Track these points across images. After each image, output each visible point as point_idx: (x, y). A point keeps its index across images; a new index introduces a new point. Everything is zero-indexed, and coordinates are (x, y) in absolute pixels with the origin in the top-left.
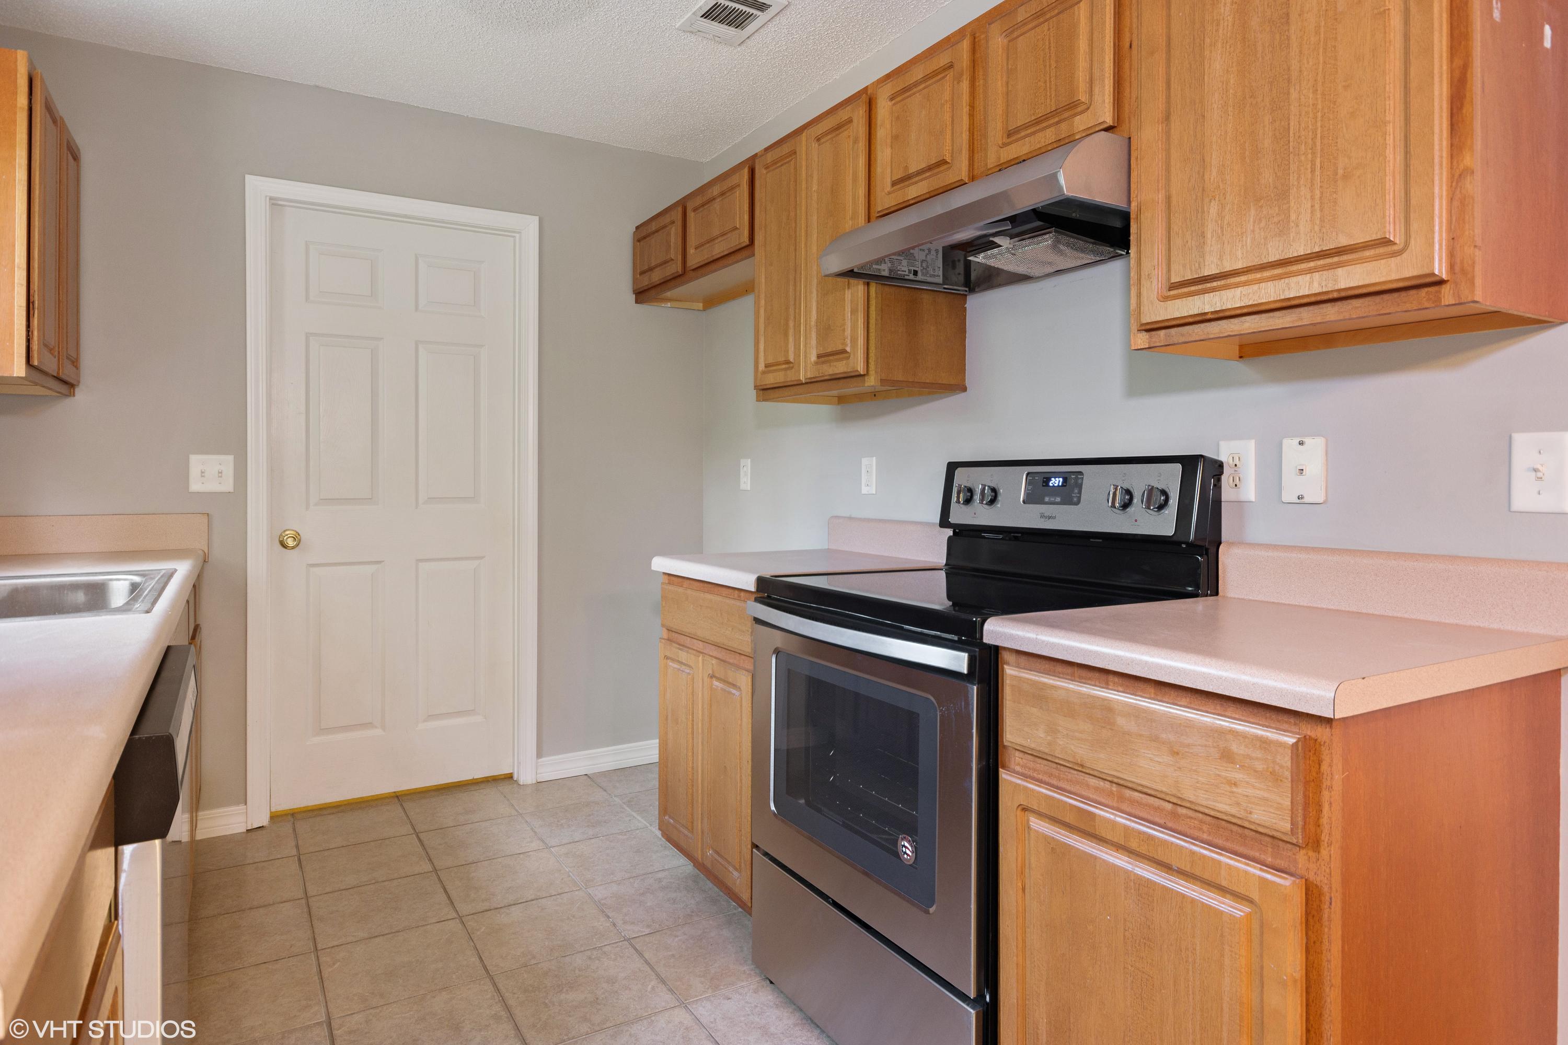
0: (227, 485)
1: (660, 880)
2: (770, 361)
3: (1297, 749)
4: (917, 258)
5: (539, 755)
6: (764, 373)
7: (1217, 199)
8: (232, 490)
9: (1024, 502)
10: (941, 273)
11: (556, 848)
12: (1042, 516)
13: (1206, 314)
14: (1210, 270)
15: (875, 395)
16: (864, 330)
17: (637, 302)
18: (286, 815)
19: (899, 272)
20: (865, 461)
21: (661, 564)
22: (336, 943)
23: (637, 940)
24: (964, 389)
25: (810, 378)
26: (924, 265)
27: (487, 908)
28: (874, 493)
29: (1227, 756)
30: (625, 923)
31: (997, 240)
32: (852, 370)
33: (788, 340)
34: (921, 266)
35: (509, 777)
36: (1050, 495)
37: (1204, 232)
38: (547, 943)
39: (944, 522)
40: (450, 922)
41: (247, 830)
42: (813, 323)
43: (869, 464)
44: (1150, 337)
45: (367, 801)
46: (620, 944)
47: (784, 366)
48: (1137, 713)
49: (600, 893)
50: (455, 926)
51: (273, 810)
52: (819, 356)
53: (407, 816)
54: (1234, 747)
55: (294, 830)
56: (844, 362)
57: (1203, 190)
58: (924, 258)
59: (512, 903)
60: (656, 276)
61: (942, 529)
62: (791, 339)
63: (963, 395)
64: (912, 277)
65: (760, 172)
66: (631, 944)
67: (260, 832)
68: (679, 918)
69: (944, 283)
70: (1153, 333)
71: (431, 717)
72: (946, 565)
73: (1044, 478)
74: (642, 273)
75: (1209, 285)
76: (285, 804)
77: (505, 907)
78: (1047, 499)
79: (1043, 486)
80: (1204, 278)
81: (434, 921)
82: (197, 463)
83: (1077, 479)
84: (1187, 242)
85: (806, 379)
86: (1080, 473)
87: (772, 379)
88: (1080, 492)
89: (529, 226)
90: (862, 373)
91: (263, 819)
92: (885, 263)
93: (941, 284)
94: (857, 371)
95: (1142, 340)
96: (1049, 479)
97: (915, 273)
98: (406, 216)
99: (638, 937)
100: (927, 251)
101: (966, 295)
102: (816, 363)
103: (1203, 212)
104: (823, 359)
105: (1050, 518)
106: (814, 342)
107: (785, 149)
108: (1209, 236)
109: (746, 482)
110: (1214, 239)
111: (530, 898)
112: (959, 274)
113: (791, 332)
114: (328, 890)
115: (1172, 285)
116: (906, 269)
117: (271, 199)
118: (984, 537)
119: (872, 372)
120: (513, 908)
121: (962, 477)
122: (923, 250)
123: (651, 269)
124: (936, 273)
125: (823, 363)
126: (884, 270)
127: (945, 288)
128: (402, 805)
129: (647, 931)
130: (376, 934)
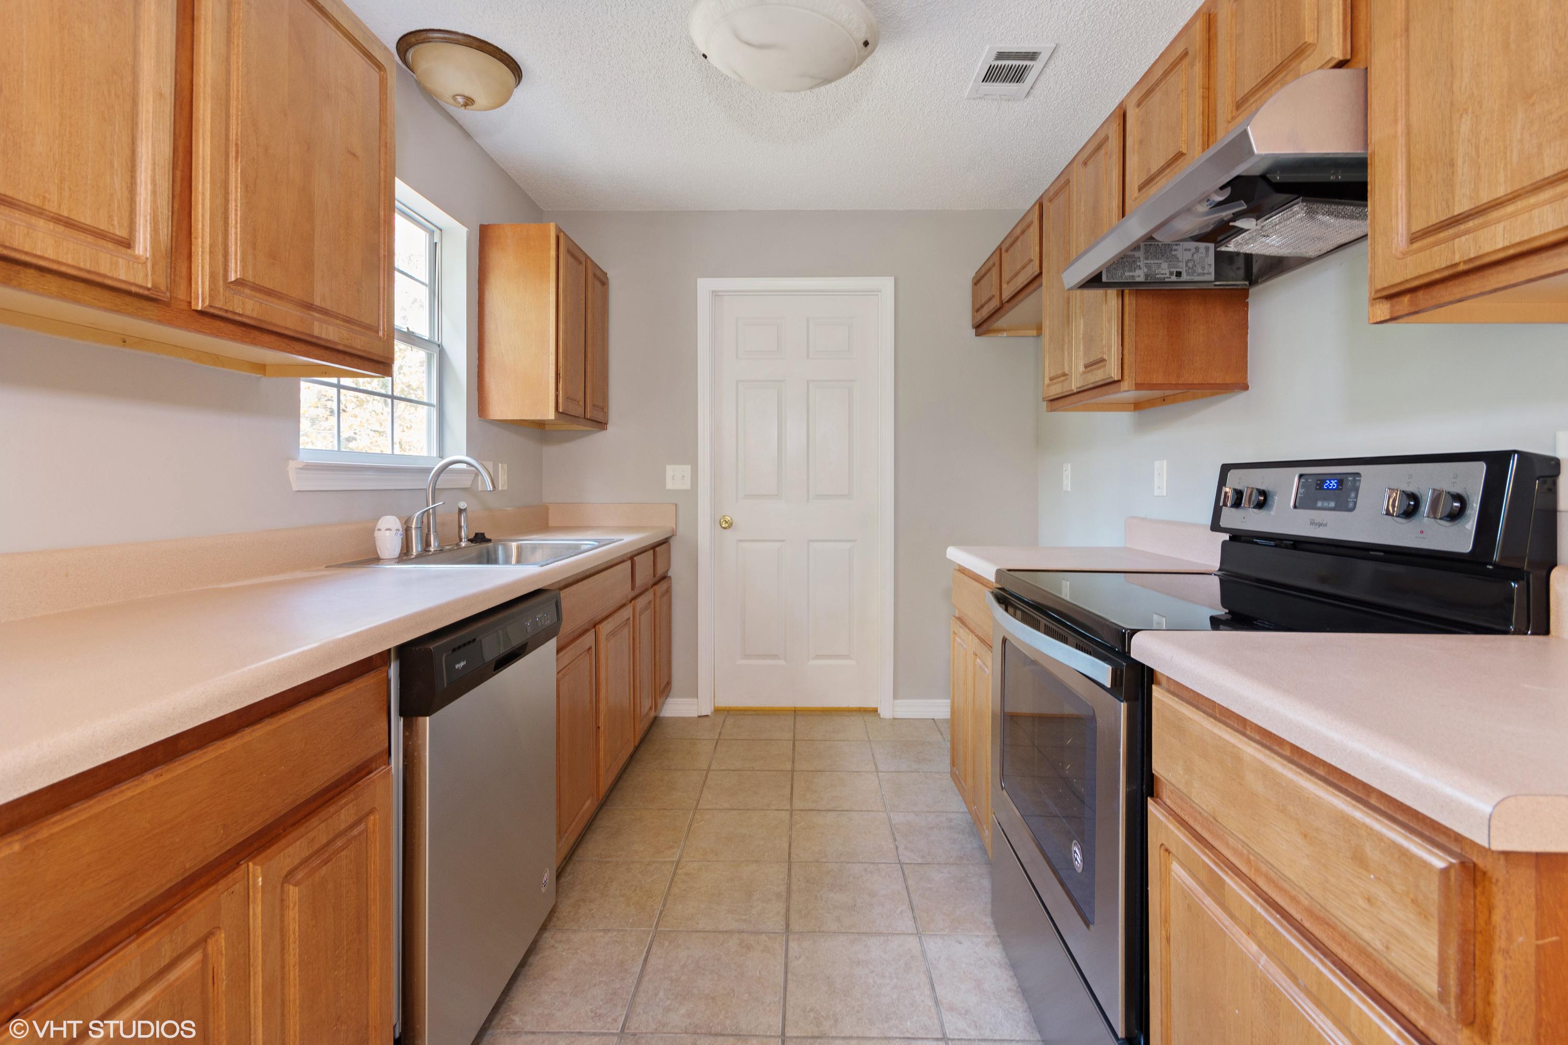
0: (687, 485)
1: (950, 820)
2: (1053, 375)
3: (1449, 879)
4: (1180, 258)
5: (895, 697)
6: (1049, 385)
7: (1470, 111)
8: (689, 488)
9: (1295, 507)
10: (1212, 270)
11: (883, 774)
12: (1313, 523)
13: (1456, 265)
14: (1462, 206)
15: (1164, 400)
16: (1118, 338)
17: (977, 335)
18: (725, 710)
19: (1157, 276)
20: (1157, 464)
21: (956, 555)
22: (709, 807)
23: (909, 866)
24: (1246, 388)
25: (1079, 388)
26: (1190, 265)
27: (813, 808)
28: (1165, 495)
29: (1359, 859)
30: (906, 848)
31: (1239, 224)
32: (1108, 377)
33: (1064, 353)
34: (1187, 266)
35: (875, 711)
36: (1325, 499)
37: (1453, 159)
38: (840, 848)
39: (1216, 526)
40: (783, 812)
41: (699, 716)
42: (1081, 336)
43: (1161, 468)
44: (1392, 306)
45: (774, 710)
46: (894, 865)
47: (1062, 378)
48: (1266, 773)
49: (897, 818)
50: (785, 815)
51: (716, 705)
52: (1086, 367)
53: (794, 727)
54: (1368, 849)
55: (724, 721)
56: (1102, 369)
57: (1452, 104)
58: (1190, 258)
59: (832, 809)
60: (985, 312)
61: (1214, 533)
62: (1066, 354)
63: (1244, 394)
64: (1174, 278)
65: (1046, 204)
66: (902, 868)
67: (706, 719)
68: (951, 857)
69: (1216, 280)
70: (1396, 300)
71: (818, 657)
72: (1220, 570)
73: (1318, 480)
74: (978, 310)
75: (1462, 227)
76: (723, 703)
77: (825, 811)
78: (1319, 504)
79: (1316, 489)
80: (1454, 219)
81: (774, 808)
82: (670, 470)
83: (1354, 481)
84: (1431, 177)
85: (1077, 388)
86: (1358, 474)
87: (1057, 390)
88: (1356, 497)
89: (886, 285)
90: (1116, 379)
91: (707, 710)
92: (1140, 268)
93: (1212, 282)
94: (1112, 377)
95: (1383, 310)
96: (1324, 482)
97: (1179, 274)
98: (798, 291)
99: (911, 864)
100: (1194, 250)
101: (1248, 290)
102: (1084, 373)
103: (1452, 133)
104: (1089, 369)
105: (1320, 525)
106: (1081, 354)
107: (1062, 180)
108: (1460, 162)
109: (1067, 484)
110: (1466, 164)
111: (845, 809)
112: (1238, 269)
113: (1066, 346)
114: (723, 768)
115: (1414, 236)
116: (1167, 272)
117: (713, 292)
118: (1257, 543)
119: (1126, 377)
120: (830, 813)
121: (1236, 480)
122: (1189, 250)
123: (982, 306)
124: (1206, 271)
125: (1089, 372)
126: (1139, 276)
127: (1215, 285)
128: (795, 718)
129: (920, 861)
130: (735, 808)
